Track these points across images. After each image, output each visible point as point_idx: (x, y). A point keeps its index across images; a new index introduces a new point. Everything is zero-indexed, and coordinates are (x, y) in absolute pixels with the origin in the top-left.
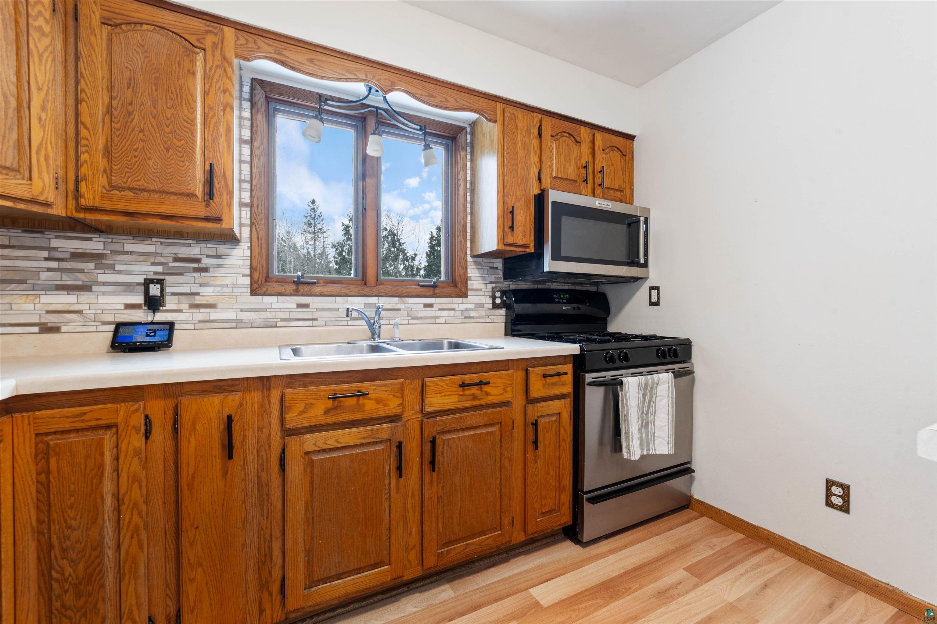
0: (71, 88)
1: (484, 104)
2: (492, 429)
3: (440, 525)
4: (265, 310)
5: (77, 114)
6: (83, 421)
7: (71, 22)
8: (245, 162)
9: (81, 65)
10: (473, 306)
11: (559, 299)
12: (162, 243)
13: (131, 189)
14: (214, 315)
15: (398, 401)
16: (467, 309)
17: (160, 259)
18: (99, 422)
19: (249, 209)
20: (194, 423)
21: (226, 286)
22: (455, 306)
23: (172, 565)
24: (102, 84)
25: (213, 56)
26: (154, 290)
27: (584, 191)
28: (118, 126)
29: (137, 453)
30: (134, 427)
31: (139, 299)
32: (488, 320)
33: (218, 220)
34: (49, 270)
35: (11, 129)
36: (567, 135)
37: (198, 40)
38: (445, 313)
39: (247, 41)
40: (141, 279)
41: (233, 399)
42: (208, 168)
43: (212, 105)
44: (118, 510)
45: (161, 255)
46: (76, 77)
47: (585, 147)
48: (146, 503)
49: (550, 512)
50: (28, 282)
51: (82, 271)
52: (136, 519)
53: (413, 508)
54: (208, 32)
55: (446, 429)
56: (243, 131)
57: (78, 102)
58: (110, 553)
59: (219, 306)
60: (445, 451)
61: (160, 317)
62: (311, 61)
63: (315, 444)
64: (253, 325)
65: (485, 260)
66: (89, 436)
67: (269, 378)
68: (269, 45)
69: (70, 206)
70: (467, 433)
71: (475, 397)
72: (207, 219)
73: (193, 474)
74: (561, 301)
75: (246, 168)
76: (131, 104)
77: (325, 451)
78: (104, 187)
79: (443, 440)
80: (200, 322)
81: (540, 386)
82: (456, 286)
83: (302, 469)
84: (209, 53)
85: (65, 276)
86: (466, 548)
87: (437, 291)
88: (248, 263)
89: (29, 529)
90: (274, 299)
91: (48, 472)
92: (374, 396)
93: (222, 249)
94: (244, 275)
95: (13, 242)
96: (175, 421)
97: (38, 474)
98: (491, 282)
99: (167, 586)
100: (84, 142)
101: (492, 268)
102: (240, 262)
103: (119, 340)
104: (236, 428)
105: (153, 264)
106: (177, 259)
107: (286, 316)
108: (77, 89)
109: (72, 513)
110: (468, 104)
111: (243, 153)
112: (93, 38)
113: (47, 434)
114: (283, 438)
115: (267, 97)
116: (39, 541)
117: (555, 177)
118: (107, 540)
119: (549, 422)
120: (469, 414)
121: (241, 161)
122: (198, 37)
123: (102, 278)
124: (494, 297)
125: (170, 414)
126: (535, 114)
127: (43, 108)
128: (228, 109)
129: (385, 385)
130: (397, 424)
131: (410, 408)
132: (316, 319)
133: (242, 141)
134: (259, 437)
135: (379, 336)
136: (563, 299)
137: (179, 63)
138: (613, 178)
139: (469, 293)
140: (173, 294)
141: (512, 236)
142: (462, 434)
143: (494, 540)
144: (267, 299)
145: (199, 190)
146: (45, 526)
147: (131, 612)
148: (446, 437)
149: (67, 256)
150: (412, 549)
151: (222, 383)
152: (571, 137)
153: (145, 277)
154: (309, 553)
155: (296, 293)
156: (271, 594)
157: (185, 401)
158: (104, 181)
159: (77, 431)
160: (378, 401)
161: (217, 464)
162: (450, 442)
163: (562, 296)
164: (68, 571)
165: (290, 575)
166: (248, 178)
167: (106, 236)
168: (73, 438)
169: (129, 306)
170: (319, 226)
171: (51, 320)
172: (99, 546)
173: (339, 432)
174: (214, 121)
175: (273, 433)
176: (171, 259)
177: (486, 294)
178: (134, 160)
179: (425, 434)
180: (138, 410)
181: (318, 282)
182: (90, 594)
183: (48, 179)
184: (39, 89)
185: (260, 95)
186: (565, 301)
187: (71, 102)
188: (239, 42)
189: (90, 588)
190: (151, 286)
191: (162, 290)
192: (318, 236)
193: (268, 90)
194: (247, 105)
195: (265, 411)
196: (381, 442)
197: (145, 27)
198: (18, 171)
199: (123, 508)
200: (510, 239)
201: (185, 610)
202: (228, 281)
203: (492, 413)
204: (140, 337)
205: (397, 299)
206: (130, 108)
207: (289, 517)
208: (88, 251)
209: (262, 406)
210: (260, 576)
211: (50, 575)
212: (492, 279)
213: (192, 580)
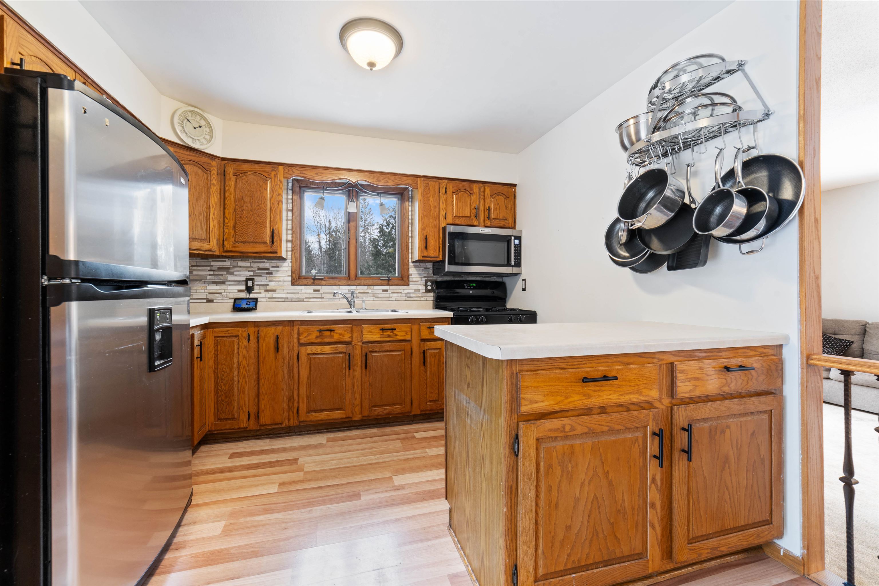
0: (222, 203)
1: (410, 180)
2: (400, 353)
3: (371, 396)
4: (298, 293)
5: (224, 214)
6: (228, 333)
7: (223, 177)
8: (290, 220)
9: (226, 194)
10: (413, 291)
11: (468, 287)
12: (253, 262)
13: (242, 242)
14: (275, 295)
15: (350, 335)
16: (409, 293)
17: (253, 269)
18: (233, 334)
19: (291, 243)
20: (265, 337)
21: (280, 281)
22: (402, 291)
23: (256, 393)
24: (232, 200)
25: (274, 180)
26: (250, 283)
27: (475, 223)
28: (238, 216)
29: (245, 347)
30: (244, 337)
31: (243, 288)
32: (422, 299)
33: (276, 253)
34: (210, 275)
35: (204, 225)
36: (464, 190)
37: (269, 175)
38: (395, 295)
39: (289, 170)
40: (244, 278)
41: (279, 329)
42: (272, 230)
43: (274, 202)
44: (239, 368)
45: (252, 267)
46: (224, 198)
47: (475, 197)
48: (248, 366)
49: (435, 401)
50: (203, 280)
51: (222, 275)
52: (244, 372)
53: (358, 386)
54: (272, 170)
55: (374, 350)
56: (288, 205)
57: (224, 208)
58: (236, 383)
59: (277, 291)
60: (373, 361)
61: (252, 296)
62: (317, 174)
63: (311, 351)
64: (293, 300)
65: (421, 264)
66: (230, 339)
67: (293, 321)
68: (298, 170)
69: (221, 251)
70: (385, 354)
71: (389, 336)
72: (271, 253)
73: (264, 358)
74: (469, 288)
75: (290, 223)
76: (243, 206)
77: (316, 354)
78: (233, 242)
79: (372, 355)
80: (269, 298)
81: (427, 333)
82: (403, 280)
83: (306, 361)
84: (273, 179)
85: (216, 278)
86: (384, 410)
87: (390, 282)
88: (291, 269)
89: (212, 370)
90: (302, 287)
91: (218, 351)
92: (338, 332)
93: (279, 263)
94: (288, 276)
95: (198, 264)
96: (258, 336)
97: (215, 351)
98: (425, 277)
99: (254, 400)
100: (226, 225)
101: (425, 268)
102: (287, 269)
103: (236, 306)
104: (280, 341)
105: (249, 271)
106: (259, 269)
107: (308, 296)
108: (224, 203)
109: (224, 366)
110: (400, 182)
111: (288, 216)
112: (230, 182)
113: (217, 337)
114: (298, 347)
115: (300, 186)
116: (215, 375)
117: (455, 216)
118: (235, 378)
119: (434, 353)
120: (386, 344)
121: (287, 220)
122: (268, 173)
123: (229, 278)
124: (426, 286)
125: (256, 333)
126: (443, 181)
127: (214, 214)
128: (280, 202)
129: (343, 327)
130: (349, 346)
131: (356, 339)
132: (323, 298)
133: (288, 210)
134: (289, 346)
135: (354, 307)
136: (471, 287)
137: (261, 186)
138: (498, 212)
139: (410, 283)
140: (257, 285)
141: (427, 252)
142: (382, 354)
143: (400, 409)
144: (299, 287)
145: (268, 240)
146: (216, 370)
147: (242, 407)
148: (374, 354)
149: (216, 269)
150: (357, 406)
151: (275, 322)
152: (467, 192)
153: (246, 277)
154: (308, 398)
155: (313, 284)
156: (293, 413)
157: (262, 328)
158: (233, 239)
159: (226, 337)
160: (340, 334)
161: (273, 355)
162: (376, 357)
163: (471, 285)
164: (223, 387)
165: (301, 405)
166: (291, 228)
167: (231, 259)
168: (225, 339)
169: (240, 291)
170: (369, 220)
171: (210, 297)
172: (232, 380)
173: (322, 346)
174: (275, 209)
175: (294, 344)
176: (257, 269)
177: (421, 283)
178: (244, 230)
179: (363, 352)
180: (245, 331)
181: (324, 279)
182: (230, 398)
183: (215, 241)
184: (213, 207)
185: (297, 185)
186: (472, 288)
187: (222, 209)
188: (285, 172)
189: (229, 395)
190: (249, 281)
191: (253, 283)
192: (368, 228)
193: (300, 183)
194: (290, 192)
195: (292, 335)
196: (341, 353)
197: (248, 173)
198: (206, 240)
199: (240, 367)
200: (426, 254)
201: (261, 411)
202: (281, 279)
203: (399, 345)
204: (244, 305)
205: (366, 287)
206: (243, 208)
207: (301, 380)
208: (224, 266)
209: (291, 333)
210: (289, 404)
211: (218, 388)
212: (426, 275)
213: (263, 399)
